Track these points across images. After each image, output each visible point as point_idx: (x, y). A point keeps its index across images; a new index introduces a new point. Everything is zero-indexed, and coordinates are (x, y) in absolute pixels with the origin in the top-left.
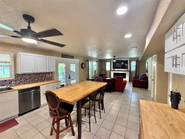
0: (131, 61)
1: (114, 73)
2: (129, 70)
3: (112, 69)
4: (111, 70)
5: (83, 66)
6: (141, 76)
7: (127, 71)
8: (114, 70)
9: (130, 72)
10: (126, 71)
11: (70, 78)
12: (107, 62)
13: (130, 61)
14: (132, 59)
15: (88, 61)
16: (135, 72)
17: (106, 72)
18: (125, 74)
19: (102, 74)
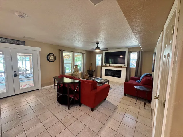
0: (131, 52)
1: (105, 70)
2: (126, 66)
3: (104, 64)
4: (102, 65)
5: (52, 58)
6: (143, 76)
7: (124, 67)
8: (106, 65)
9: (128, 69)
11: (15, 75)
13: (128, 52)
14: (131, 50)
15: (62, 51)
16: (135, 69)
17: (96, 67)
18: (120, 71)
19: (91, 69)
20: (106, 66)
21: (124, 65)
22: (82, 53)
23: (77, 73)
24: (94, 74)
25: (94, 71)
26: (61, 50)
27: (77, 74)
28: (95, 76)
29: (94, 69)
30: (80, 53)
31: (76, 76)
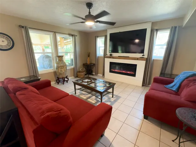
0: (157, 30)
1: (111, 63)
2: (146, 56)
3: (108, 54)
4: (105, 56)
7: (141, 59)
8: (111, 55)
9: (149, 62)
10: (138, 59)
12: (98, 37)
13: (152, 31)
14: (157, 26)
15: (26, 29)
16: (162, 62)
17: (97, 59)
18: (135, 66)
19: (88, 63)
20: (111, 57)
21: (143, 54)
22: (72, 35)
23: (63, 70)
24: (94, 70)
25: (94, 65)
26: (23, 27)
27: (61, 71)
28: (96, 73)
29: (94, 62)
30: (68, 36)
31: (60, 74)
